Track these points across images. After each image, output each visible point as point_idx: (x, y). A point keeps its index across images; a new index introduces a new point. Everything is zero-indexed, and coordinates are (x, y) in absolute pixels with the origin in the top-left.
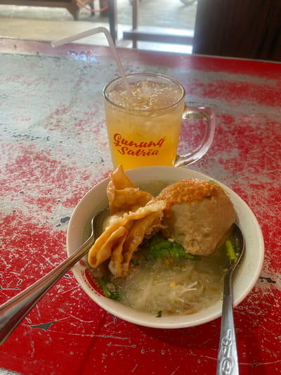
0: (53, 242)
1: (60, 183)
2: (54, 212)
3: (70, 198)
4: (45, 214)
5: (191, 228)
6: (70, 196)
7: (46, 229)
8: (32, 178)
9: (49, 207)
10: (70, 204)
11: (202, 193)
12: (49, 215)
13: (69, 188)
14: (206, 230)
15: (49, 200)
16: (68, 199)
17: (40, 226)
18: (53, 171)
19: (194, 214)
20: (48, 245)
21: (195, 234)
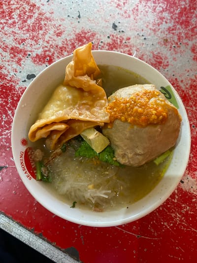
0: (17, 96)
1: (34, 33)
2: (23, 65)
3: (39, 54)
4: (15, 66)
5: (125, 146)
6: (40, 52)
7: (13, 82)
8: (10, 21)
9: (20, 60)
10: (38, 60)
11: (148, 120)
12: (18, 68)
13: (41, 42)
14: (138, 151)
15: (21, 51)
16: (37, 55)
17: (8, 78)
18: (31, 17)
19: (133, 135)
20: (12, 99)
21: (128, 151)
